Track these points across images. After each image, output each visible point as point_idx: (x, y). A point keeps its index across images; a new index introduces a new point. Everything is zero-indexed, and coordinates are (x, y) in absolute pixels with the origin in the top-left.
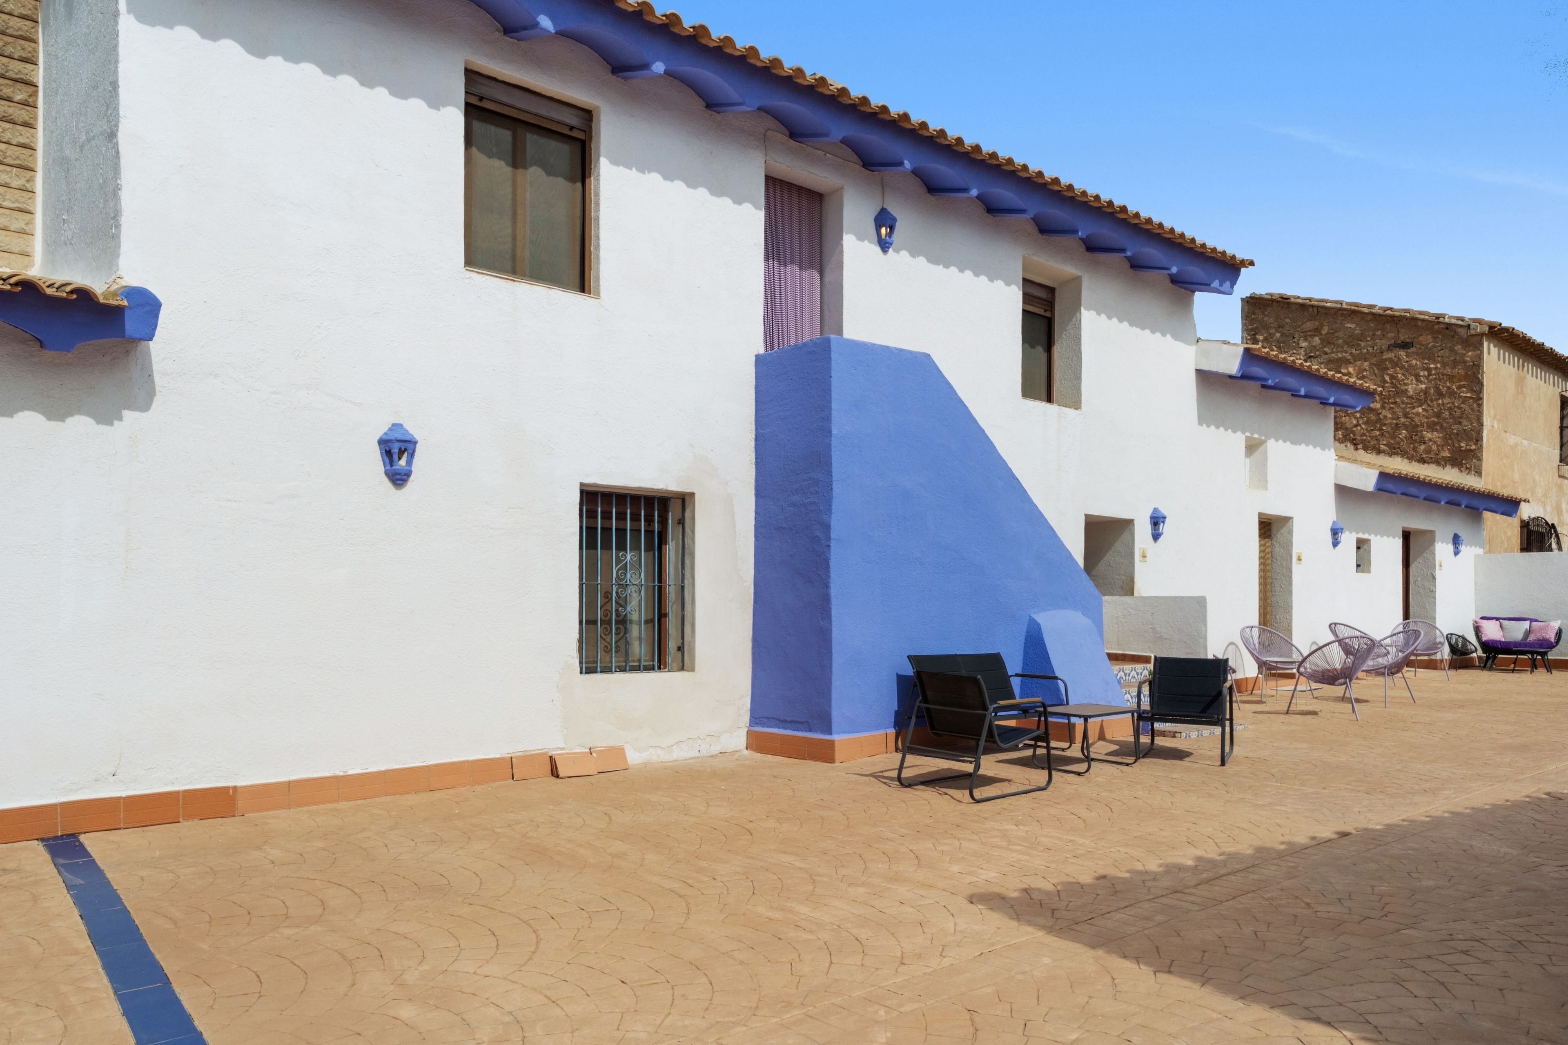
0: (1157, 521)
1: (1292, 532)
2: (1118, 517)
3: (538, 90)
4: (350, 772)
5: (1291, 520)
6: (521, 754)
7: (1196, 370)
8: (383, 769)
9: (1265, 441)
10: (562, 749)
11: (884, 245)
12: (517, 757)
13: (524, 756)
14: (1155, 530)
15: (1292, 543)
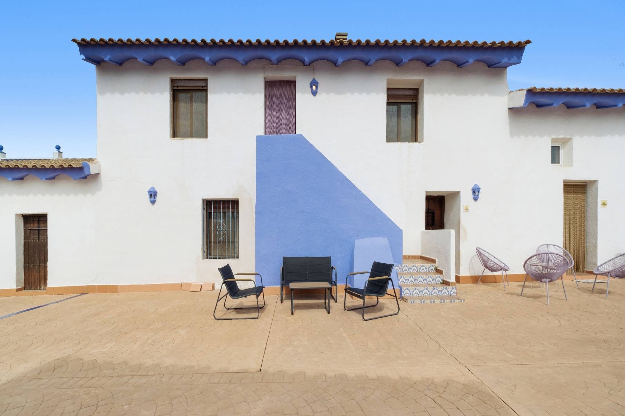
0: (476, 191)
1: (598, 189)
2: (449, 191)
3: (193, 79)
4: (142, 284)
5: (597, 182)
6: (185, 283)
7: (509, 108)
8: (150, 284)
9: (570, 139)
10: (196, 282)
11: (314, 93)
12: (183, 284)
13: (186, 284)
14: (474, 196)
15: (598, 195)
